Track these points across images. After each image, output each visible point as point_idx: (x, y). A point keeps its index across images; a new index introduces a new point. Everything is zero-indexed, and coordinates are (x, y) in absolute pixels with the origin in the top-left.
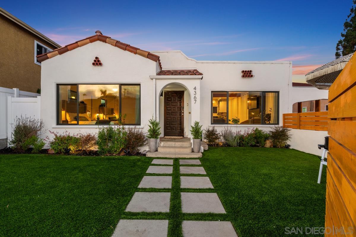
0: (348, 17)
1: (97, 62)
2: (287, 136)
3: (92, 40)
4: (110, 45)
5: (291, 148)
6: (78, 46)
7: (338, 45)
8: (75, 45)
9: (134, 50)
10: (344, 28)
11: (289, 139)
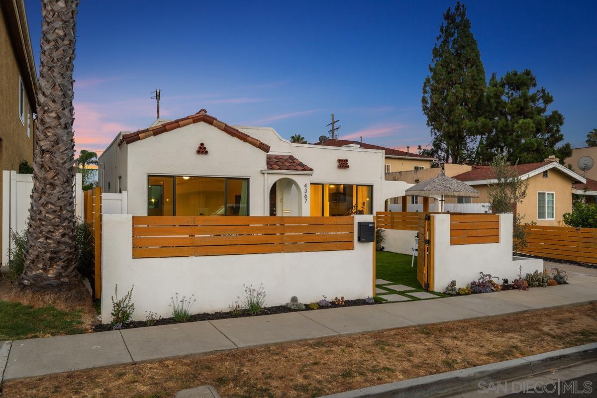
0: (438, 39)
1: (202, 150)
2: (382, 237)
3: (196, 119)
4: (216, 129)
5: (385, 250)
6: (179, 126)
7: (425, 86)
8: (176, 124)
9: (244, 138)
10: (433, 58)
11: (383, 240)
